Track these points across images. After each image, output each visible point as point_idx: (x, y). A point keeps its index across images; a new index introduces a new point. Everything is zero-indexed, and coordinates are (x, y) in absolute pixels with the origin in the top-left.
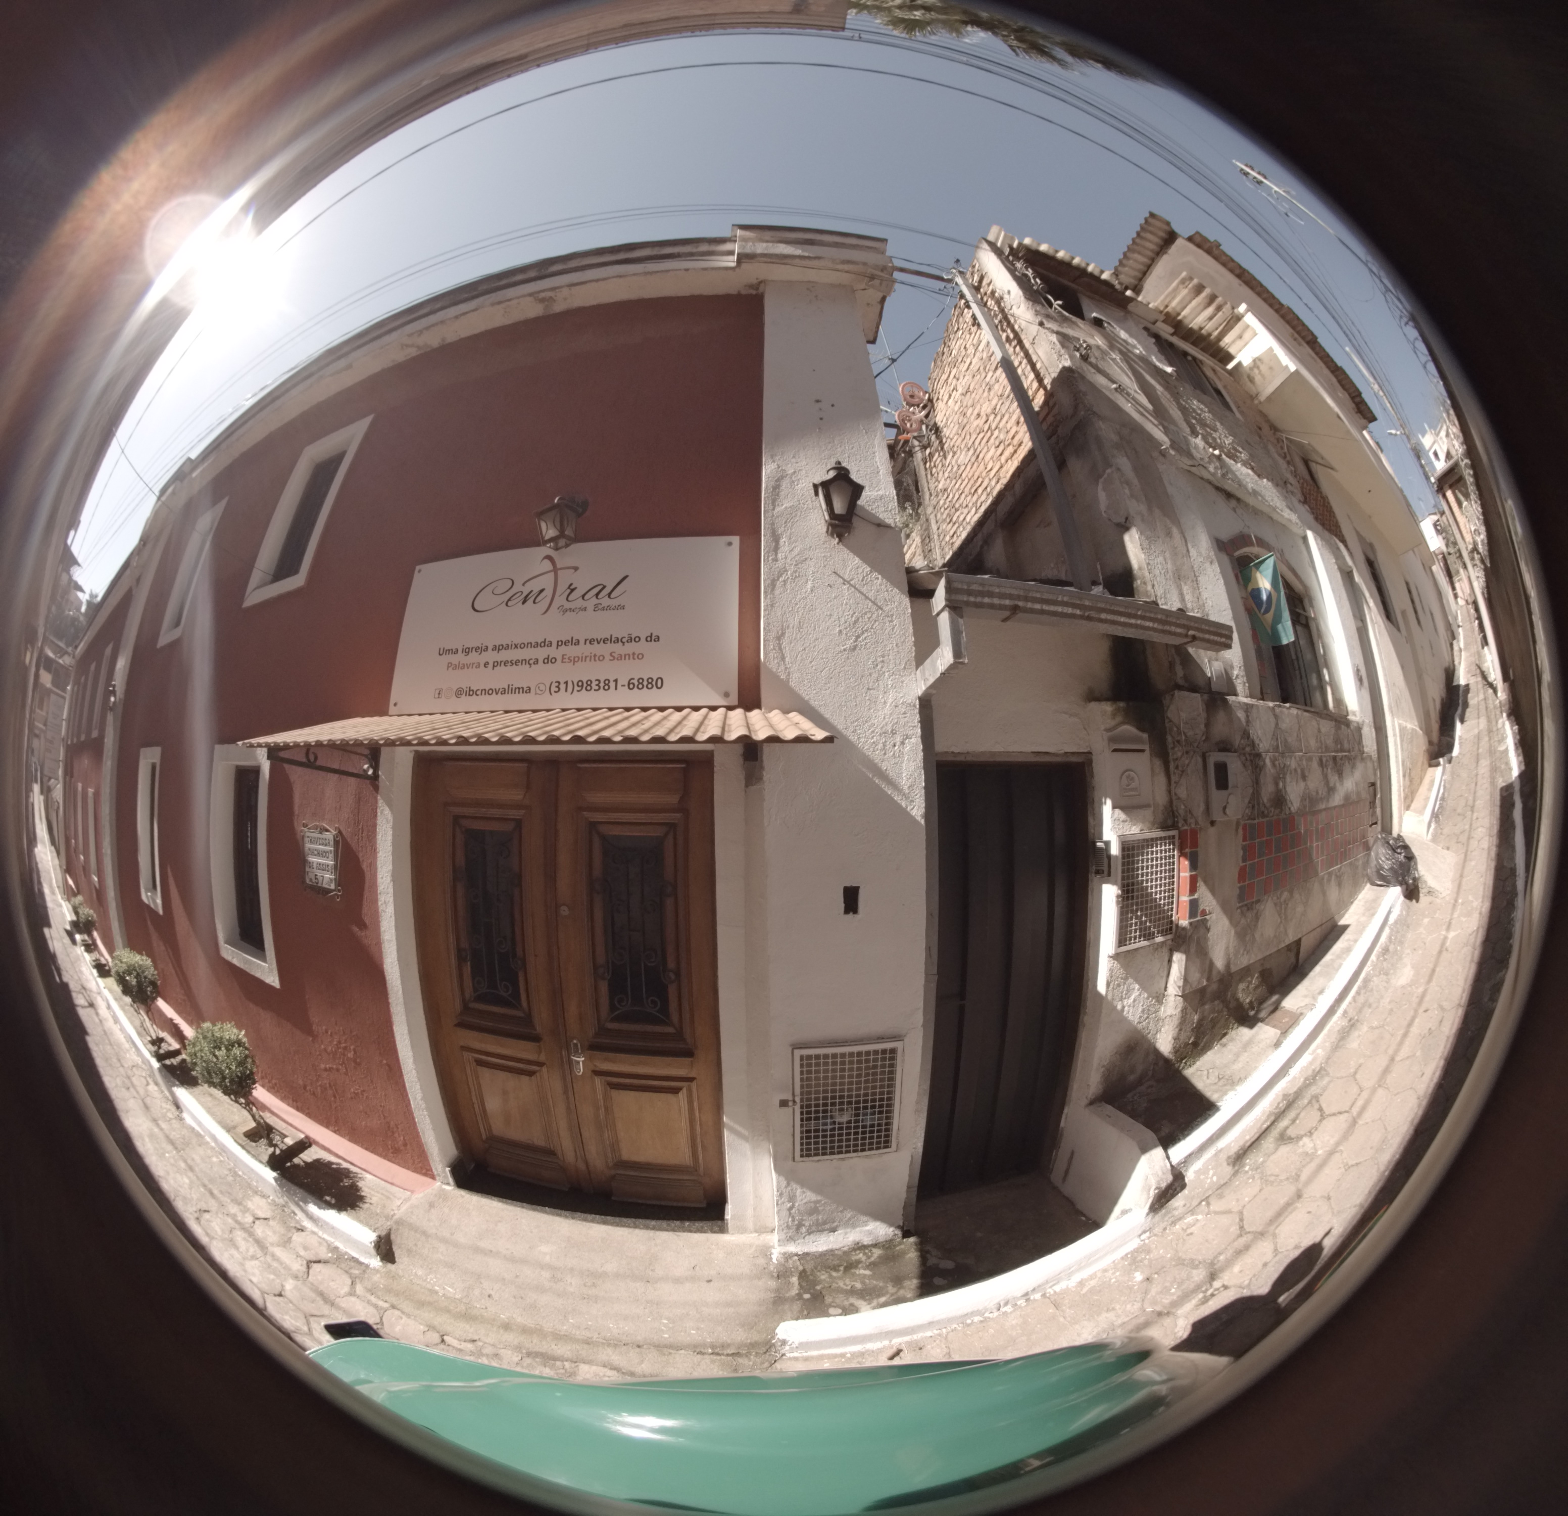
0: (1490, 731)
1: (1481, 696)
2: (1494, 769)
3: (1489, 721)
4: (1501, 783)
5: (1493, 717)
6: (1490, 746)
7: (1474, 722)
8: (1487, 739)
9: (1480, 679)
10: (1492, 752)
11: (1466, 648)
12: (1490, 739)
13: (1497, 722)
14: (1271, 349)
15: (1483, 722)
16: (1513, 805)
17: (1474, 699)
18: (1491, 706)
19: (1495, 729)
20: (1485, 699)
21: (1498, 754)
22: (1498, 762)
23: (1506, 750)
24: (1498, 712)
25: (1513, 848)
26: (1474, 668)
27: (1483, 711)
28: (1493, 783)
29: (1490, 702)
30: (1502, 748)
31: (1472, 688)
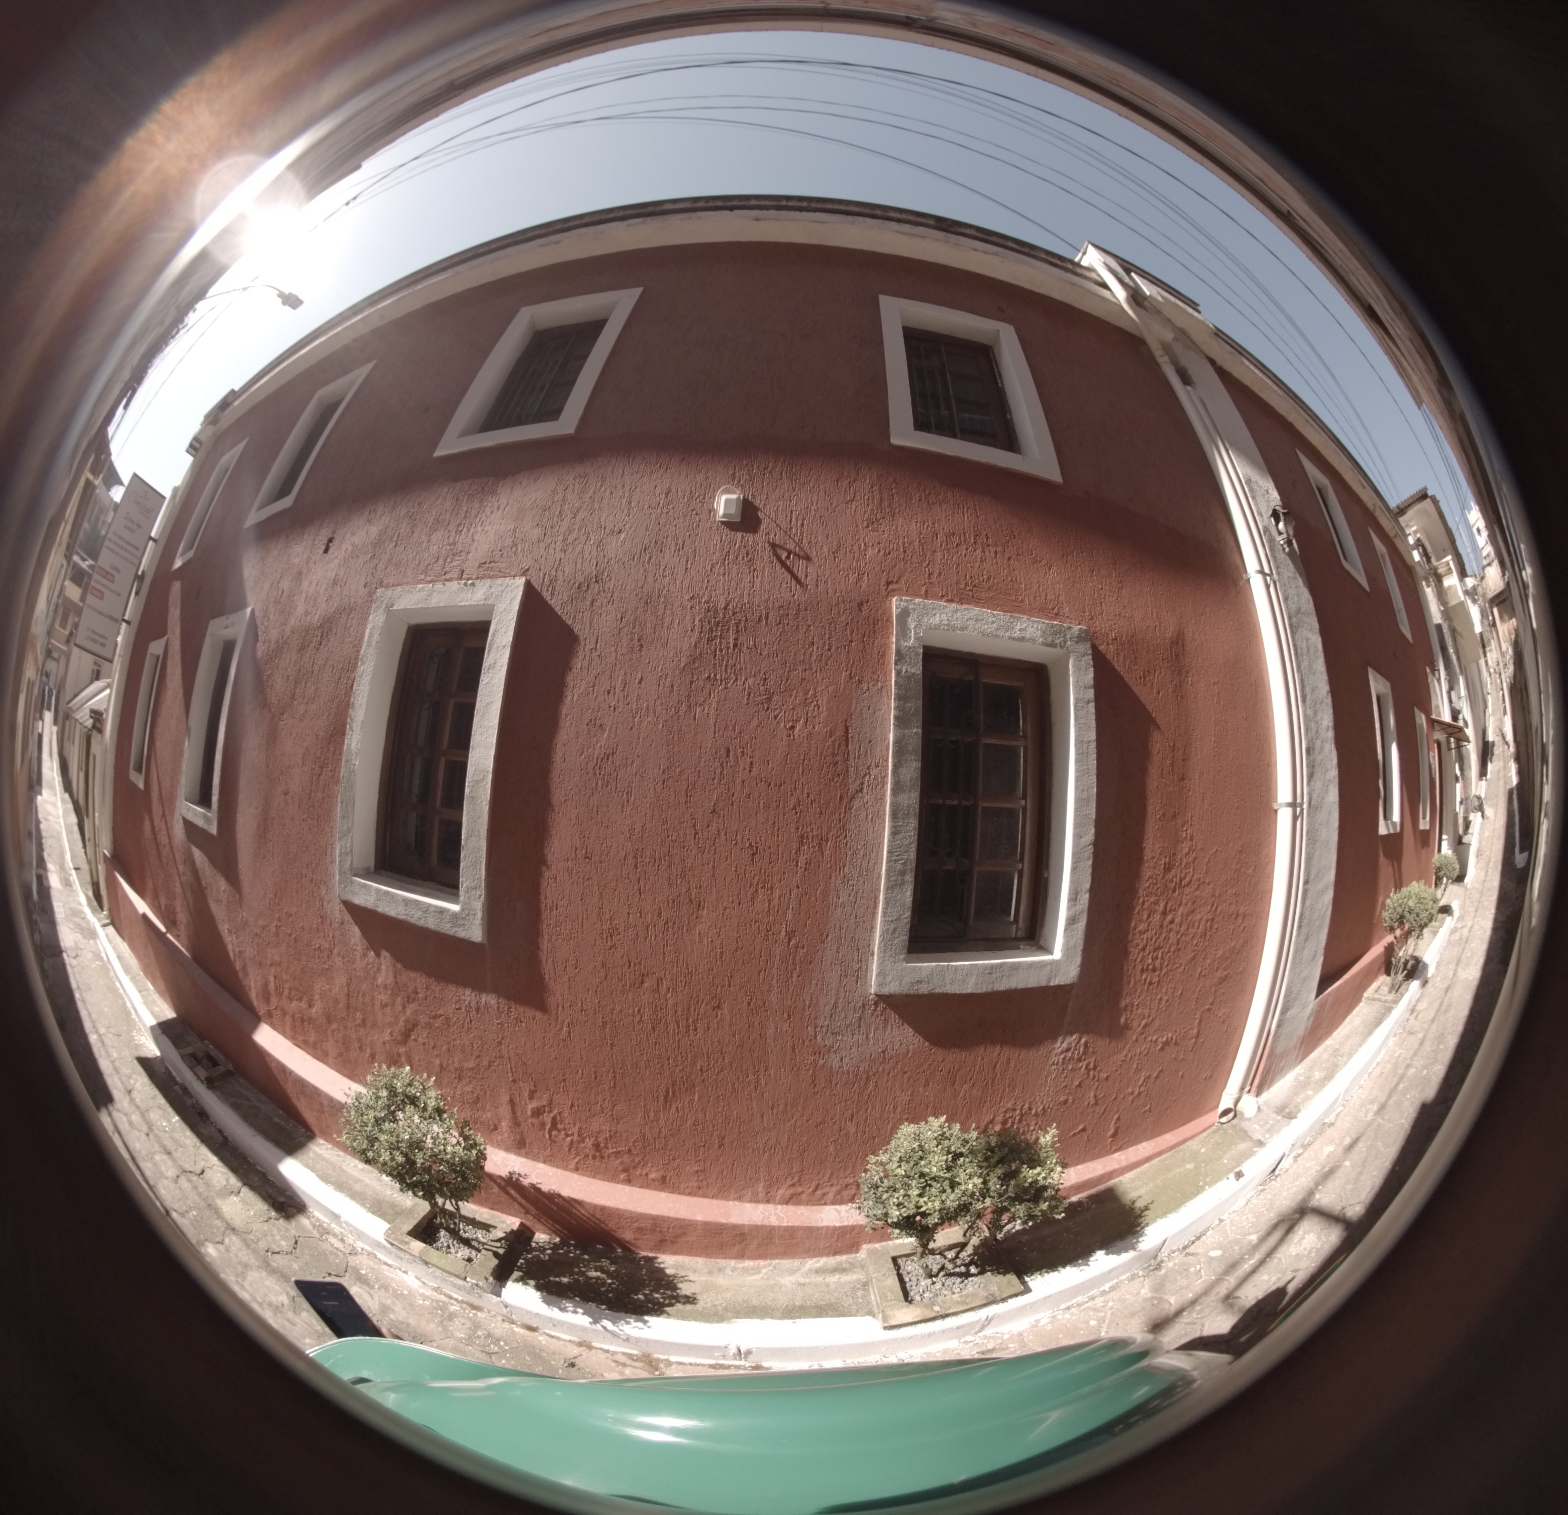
0: (1505, 768)
1: (1501, 749)
2: (1506, 783)
3: (1504, 762)
4: (1508, 787)
9: (1501, 738)
10: (1505, 776)
15: (1501, 764)
17: (1497, 750)
20: (1503, 751)
22: (1507, 780)
23: (1511, 776)
25: (1513, 805)
26: (1498, 730)
28: (1505, 787)
29: (1506, 754)
30: (1510, 774)
31: (1496, 743)
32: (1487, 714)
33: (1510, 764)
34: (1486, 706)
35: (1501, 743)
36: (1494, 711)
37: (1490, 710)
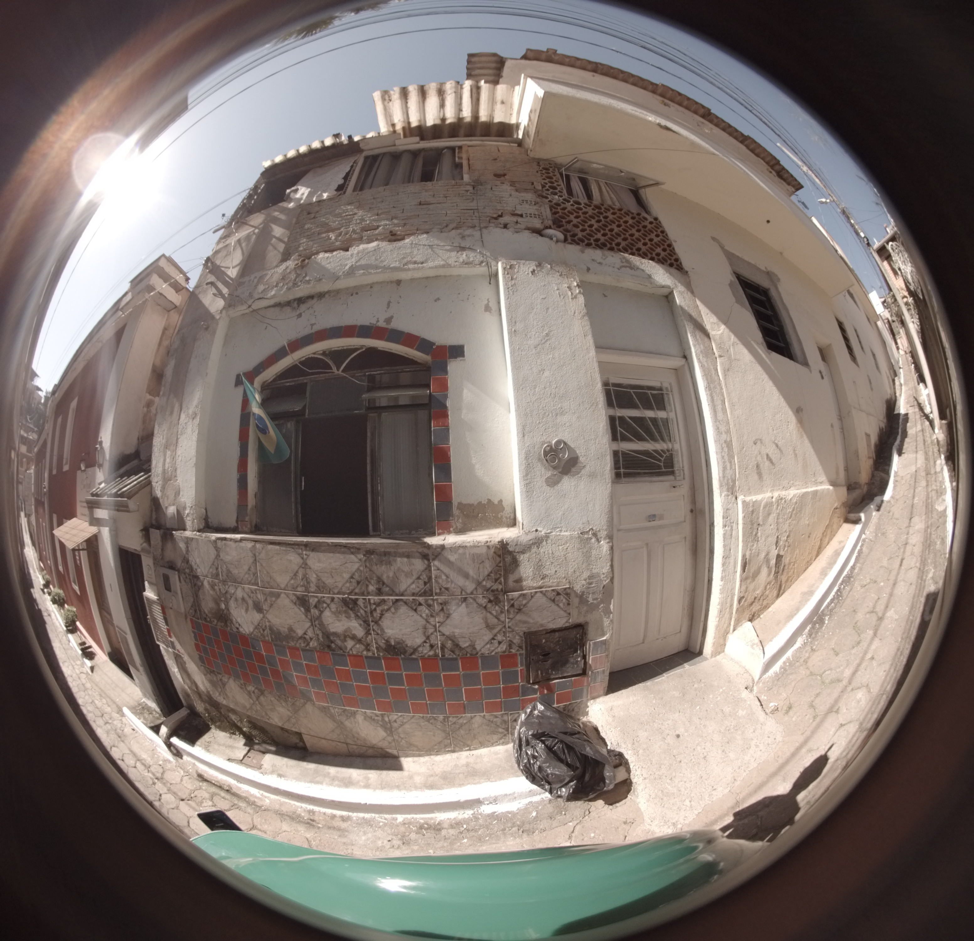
1: (919, 427)
3: (927, 459)
5: (930, 453)
6: (928, 497)
7: (912, 456)
8: (924, 483)
9: (917, 410)
10: (929, 507)
11: (905, 384)
12: (927, 485)
13: (935, 462)
15: (921, 458)
17: (912, 430)
18: (929, 441)
19: (933, 472)
20: (922, 433)
21: (935, 515)
24: (936, 450)
26: (912, 399)
27: (921, 445)
29: (928, 434)
30: (940, 508)
31: (911, 418)
32: (897, 383)
33: (938, 462)
34: (895, 374)
35: (918, 417)
36: (905, 380)
37: (901, 378)
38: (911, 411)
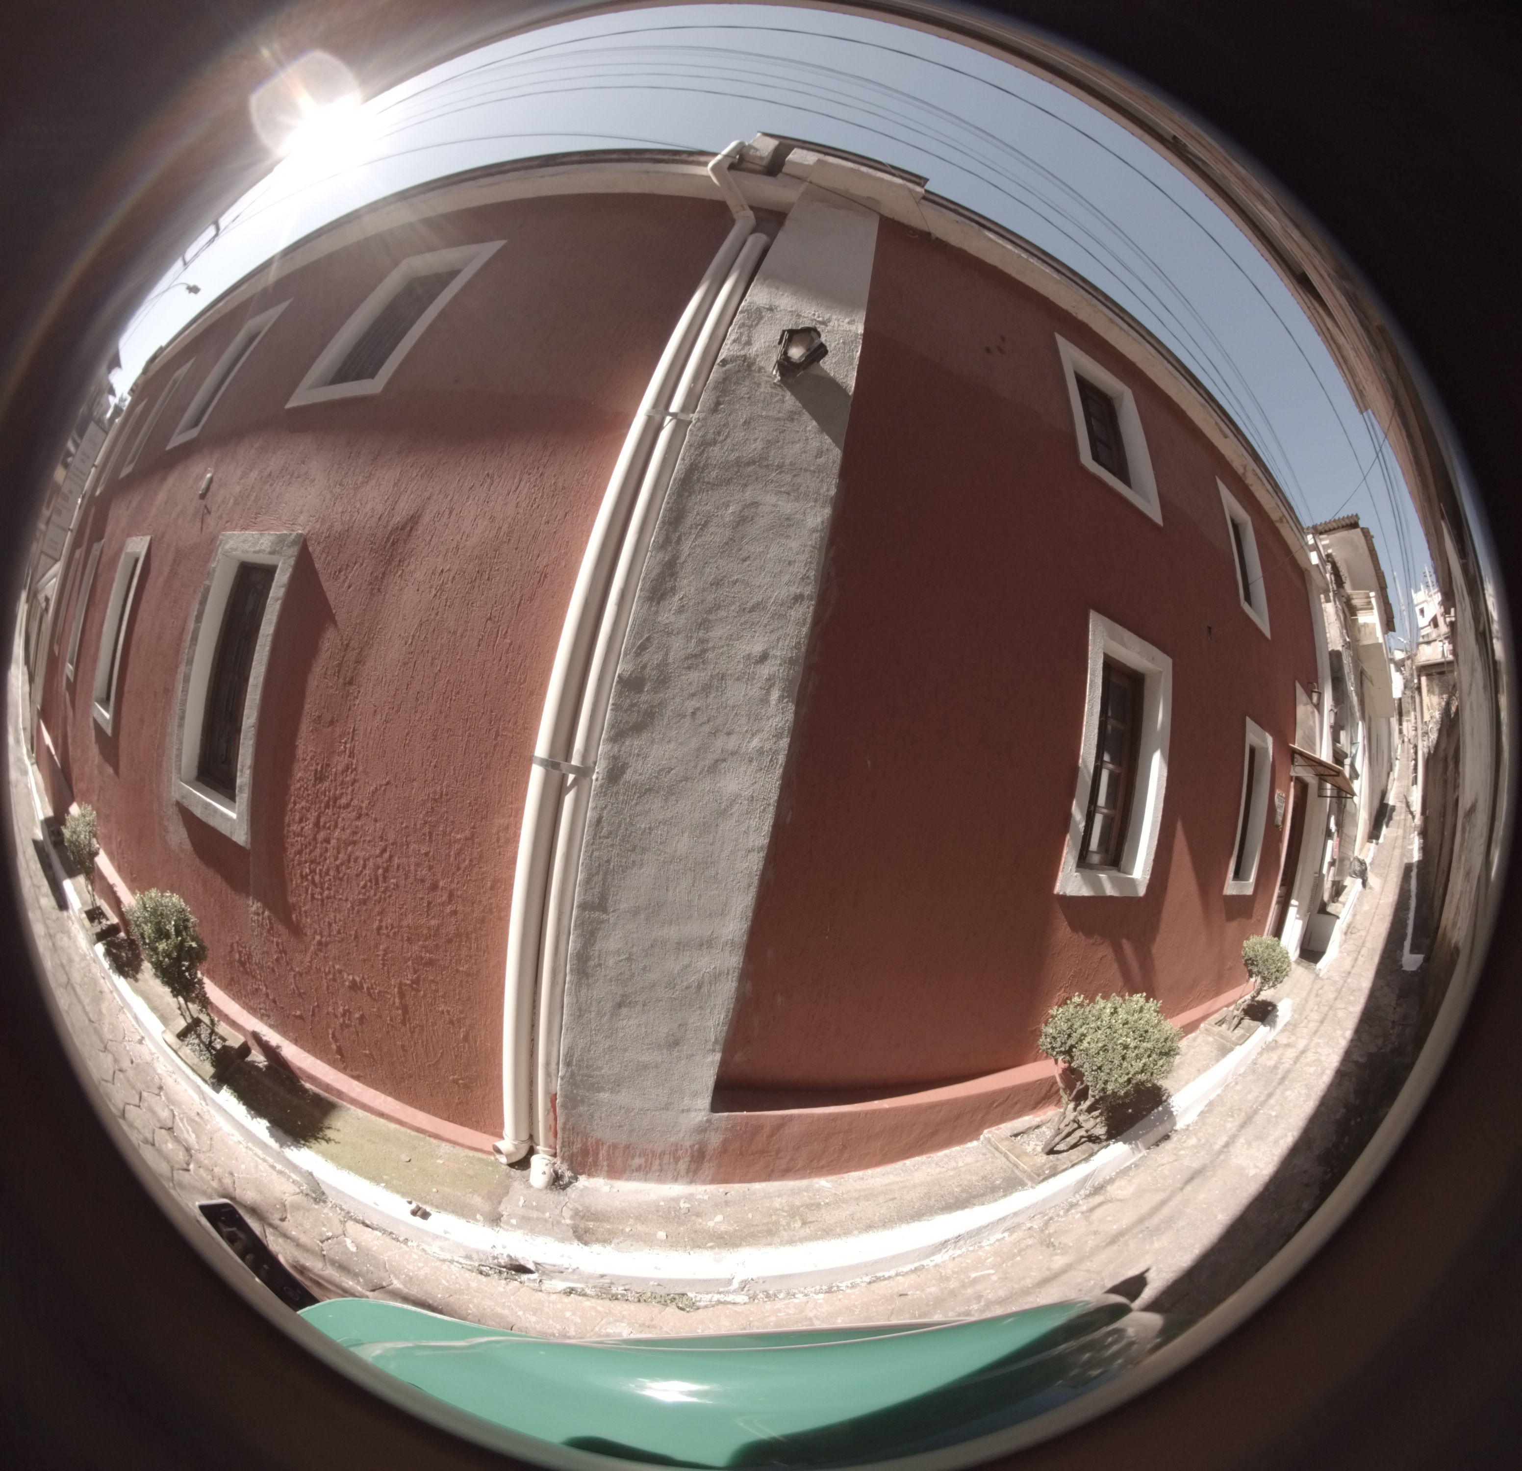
1: (1403, 817)
3: (1405, 831)
4: (1406, 861)
5: (1409, 830)
7: (1395, 829)
8: (1403, 838)
9: (1404, 805)
12: (1405, 839)
14: (1374, 624)
15: (1400, 832)
16: (1411, 871)
19: (1408, 836)
20: (1405, 820)
21: (1408, 848)
22: (1405, 852)
23: (1412, 850)
24: (1412, 829)
25: (1409, 884)
26: (1402, 796)
27: (1403, 824)
28: (1401, 859)
29: (1408, 824)
30: (1410, 847)
32: (1391, 777)
33: (1412, 835)
34: (1391, 769)
35: (1404, 810)
37: (1395, 775)
38: (1398, 805)
